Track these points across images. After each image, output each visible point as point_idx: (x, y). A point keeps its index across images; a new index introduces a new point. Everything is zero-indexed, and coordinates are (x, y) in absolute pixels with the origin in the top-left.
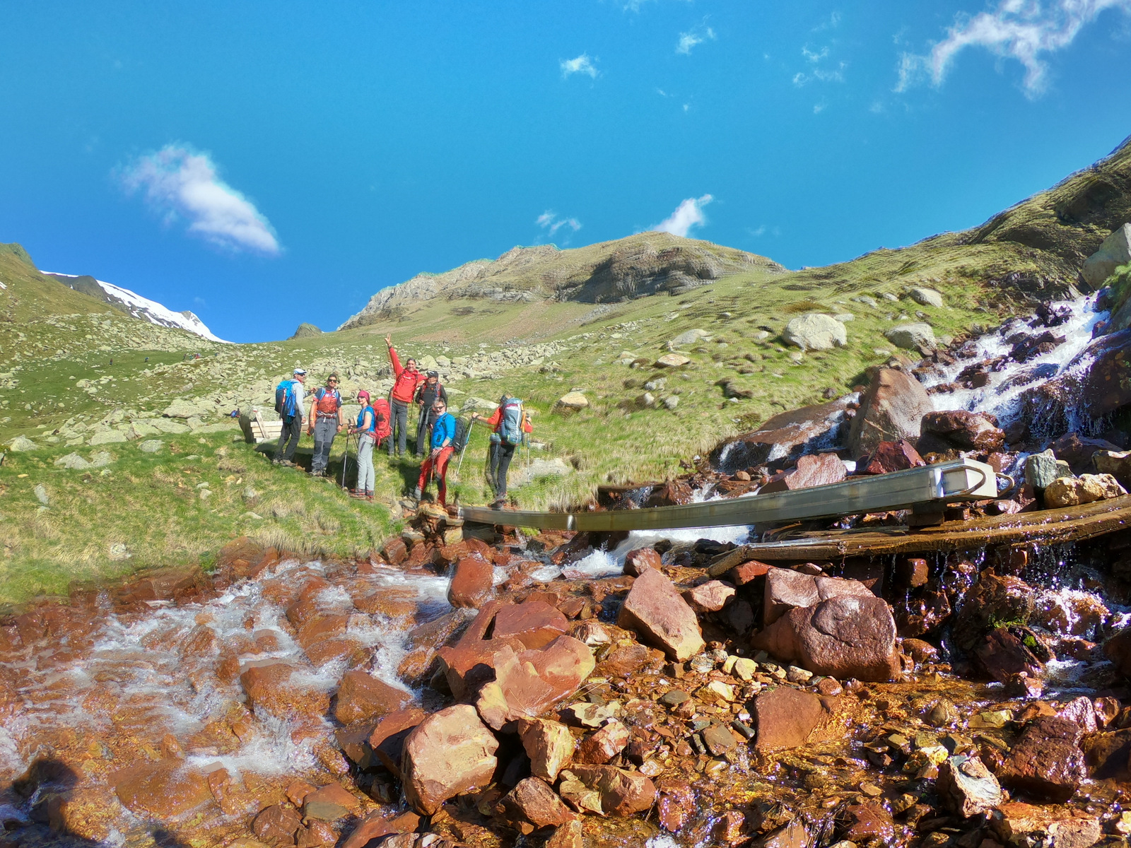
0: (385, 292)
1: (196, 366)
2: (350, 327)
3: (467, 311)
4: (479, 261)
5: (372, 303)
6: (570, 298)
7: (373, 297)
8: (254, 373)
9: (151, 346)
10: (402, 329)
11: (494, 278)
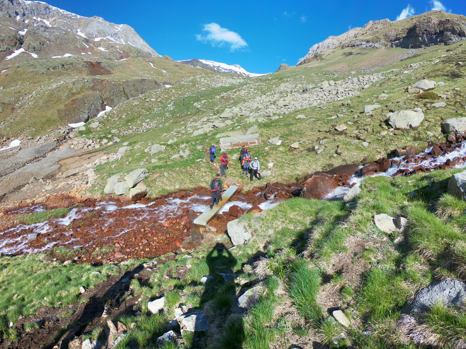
0: (316, 46)
1: (235, 92)
2: (300, 64)
3: (350, 54)
4: (355, 29)
5: (310, 52)
6: (397, 46)
7: (310, 49)
8: (256, 93)
9: (219, 85)
10: (322, 64)
11: (361, 38)
